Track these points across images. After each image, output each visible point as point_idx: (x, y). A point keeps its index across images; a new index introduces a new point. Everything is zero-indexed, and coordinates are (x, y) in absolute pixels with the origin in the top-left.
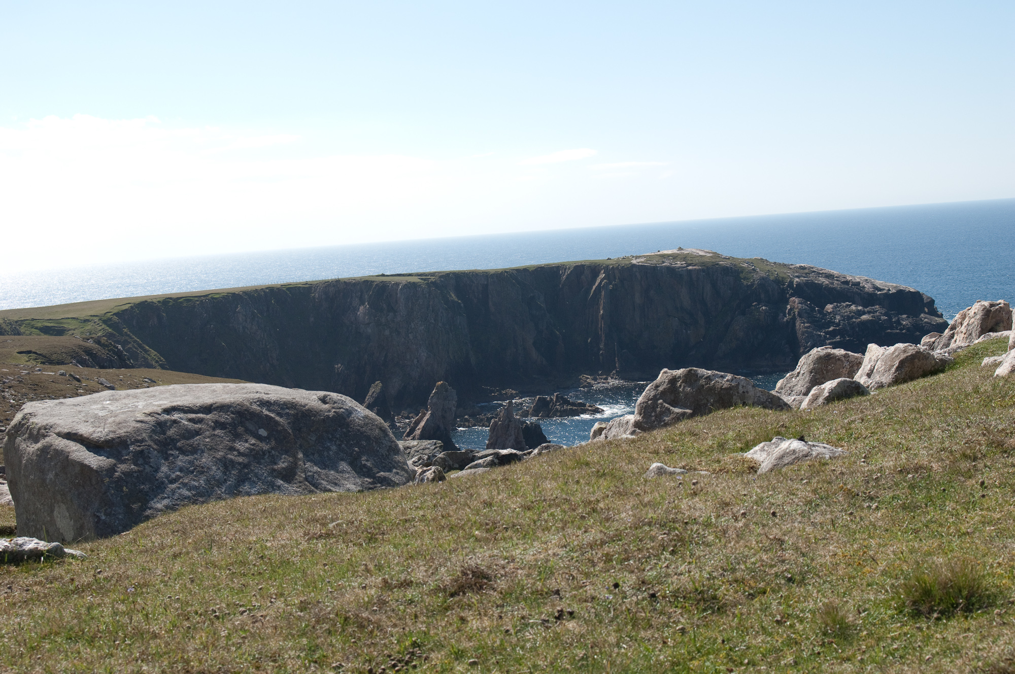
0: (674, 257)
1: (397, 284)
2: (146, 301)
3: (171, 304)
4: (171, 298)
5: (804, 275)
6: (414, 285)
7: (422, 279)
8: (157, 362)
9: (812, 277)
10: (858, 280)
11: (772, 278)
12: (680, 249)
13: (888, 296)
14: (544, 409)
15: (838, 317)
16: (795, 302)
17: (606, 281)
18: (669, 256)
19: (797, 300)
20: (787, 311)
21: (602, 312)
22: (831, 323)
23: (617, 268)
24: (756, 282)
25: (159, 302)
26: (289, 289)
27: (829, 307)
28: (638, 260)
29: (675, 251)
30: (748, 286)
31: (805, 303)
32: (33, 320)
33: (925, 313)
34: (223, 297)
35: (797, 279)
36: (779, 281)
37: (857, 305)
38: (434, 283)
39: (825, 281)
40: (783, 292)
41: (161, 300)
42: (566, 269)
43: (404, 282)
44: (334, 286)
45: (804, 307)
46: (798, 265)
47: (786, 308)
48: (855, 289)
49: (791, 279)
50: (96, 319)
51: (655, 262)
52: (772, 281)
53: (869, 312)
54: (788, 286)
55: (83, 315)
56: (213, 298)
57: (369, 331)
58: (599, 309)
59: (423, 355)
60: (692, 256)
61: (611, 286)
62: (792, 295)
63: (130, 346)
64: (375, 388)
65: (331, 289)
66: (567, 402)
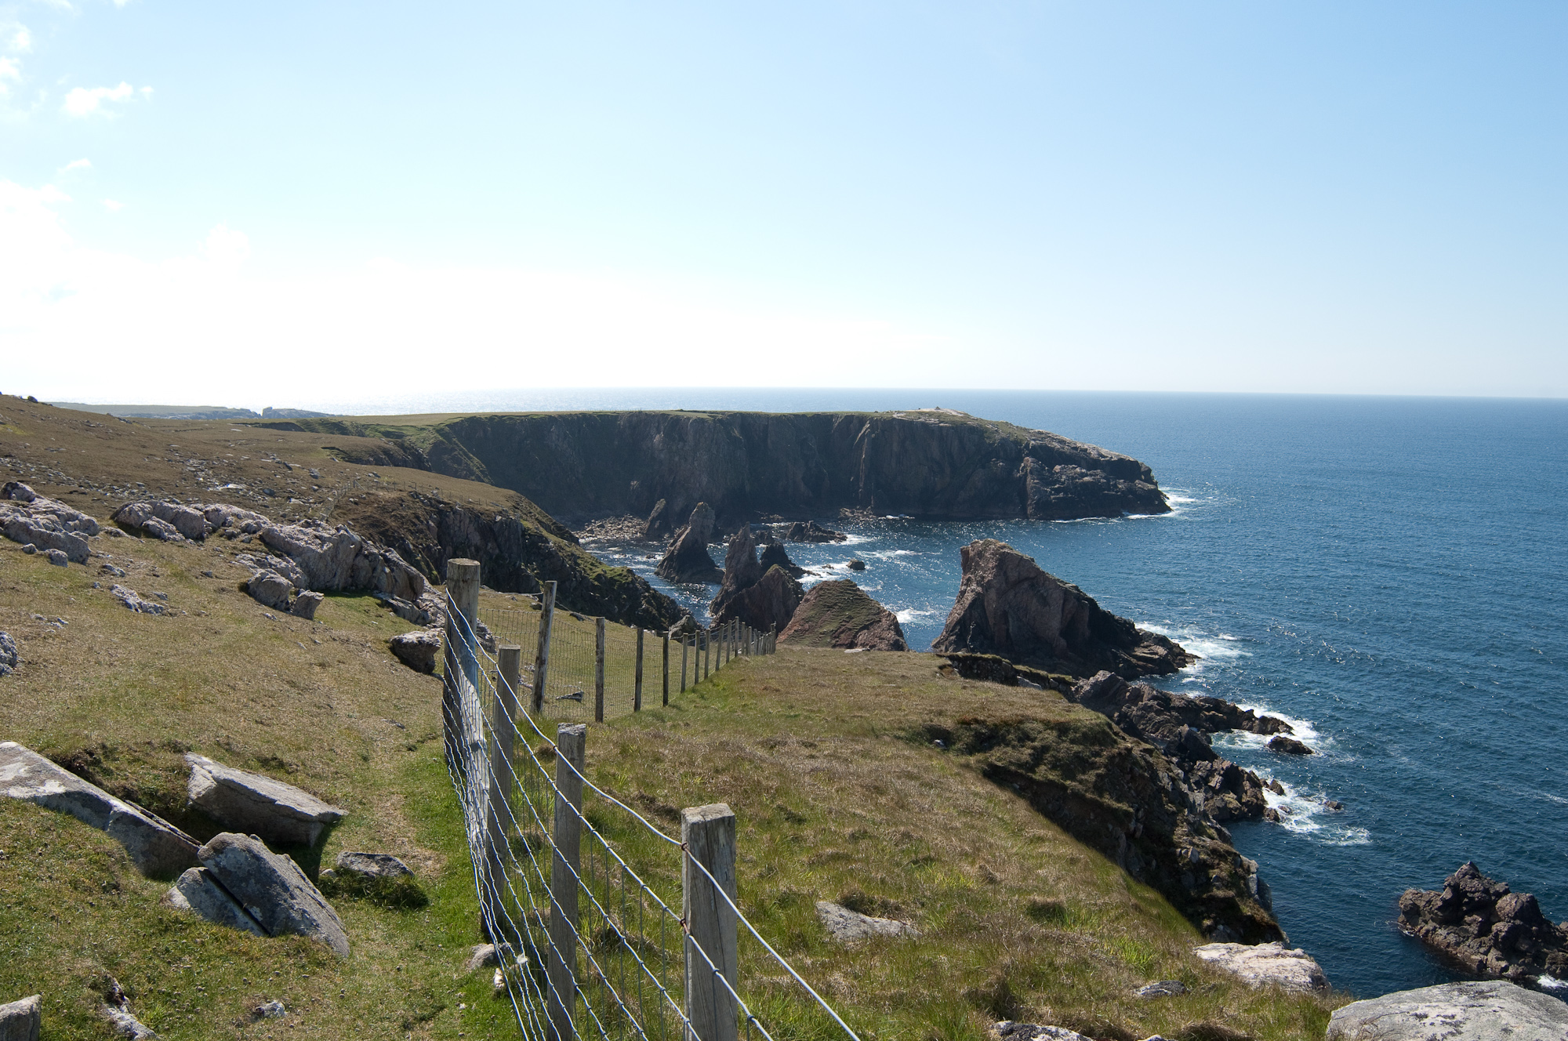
0: (930, 414)
1: (689, 419)
2: (475, 417)
3: (496, 421)
4: (497, 416)
5: (1040, 439)
6: (702, 421)
7: (711, 416)
8: (478, 468)
9: (1047, 442)
10: (1086, 447)
11: (1012, 439)
12: (938, 408)
13: (1110, 462)
14: (799, 534)
15: (1064, 477)
16: (1028, 461)
17: (869, 430)
18: (926, 413)
19: (1030, 459)
20: (1021, 468)
21: (864, 456)
22: (1057, 481)
23: (880, 420)
24: (997, 442)
25: (486, 418)
26: (599, 416)
27: (1058, 468)
28: (899, 415)
29: (933, 410)
30: (989, 444)
31: (1037, 463)
32: (378, 425)
33: (1141, 480)
34: (541, 418)
35: (1033, 442)
36: (1017, 442)
37: (1082, 467)
38: (720, 421)
39: (1057, 446)
40: (1020, 451)
41: (488, 416)
42: (838, 417)
43: (694, 418)
44: (637, 416)
45: (1036, 466)
46: (1036, 430)
47: (1020, 466)
48: (1082, 453)
49: (1028, 441)
50: (431, 428)
51: (913, 418)
52: (1011, 441)
53: (1091, 475)
54: (1025, 447)
55: (420, 424)
56: (532, 418)
57: (662, 456)
58: (862, 453)
59: (705, 480)
60: (946, 415)
61: (873, 435)
62: (1027, 455)
63: (456, 453)
64: (660, 505)
65: (635, 419)
66: (820, 530)
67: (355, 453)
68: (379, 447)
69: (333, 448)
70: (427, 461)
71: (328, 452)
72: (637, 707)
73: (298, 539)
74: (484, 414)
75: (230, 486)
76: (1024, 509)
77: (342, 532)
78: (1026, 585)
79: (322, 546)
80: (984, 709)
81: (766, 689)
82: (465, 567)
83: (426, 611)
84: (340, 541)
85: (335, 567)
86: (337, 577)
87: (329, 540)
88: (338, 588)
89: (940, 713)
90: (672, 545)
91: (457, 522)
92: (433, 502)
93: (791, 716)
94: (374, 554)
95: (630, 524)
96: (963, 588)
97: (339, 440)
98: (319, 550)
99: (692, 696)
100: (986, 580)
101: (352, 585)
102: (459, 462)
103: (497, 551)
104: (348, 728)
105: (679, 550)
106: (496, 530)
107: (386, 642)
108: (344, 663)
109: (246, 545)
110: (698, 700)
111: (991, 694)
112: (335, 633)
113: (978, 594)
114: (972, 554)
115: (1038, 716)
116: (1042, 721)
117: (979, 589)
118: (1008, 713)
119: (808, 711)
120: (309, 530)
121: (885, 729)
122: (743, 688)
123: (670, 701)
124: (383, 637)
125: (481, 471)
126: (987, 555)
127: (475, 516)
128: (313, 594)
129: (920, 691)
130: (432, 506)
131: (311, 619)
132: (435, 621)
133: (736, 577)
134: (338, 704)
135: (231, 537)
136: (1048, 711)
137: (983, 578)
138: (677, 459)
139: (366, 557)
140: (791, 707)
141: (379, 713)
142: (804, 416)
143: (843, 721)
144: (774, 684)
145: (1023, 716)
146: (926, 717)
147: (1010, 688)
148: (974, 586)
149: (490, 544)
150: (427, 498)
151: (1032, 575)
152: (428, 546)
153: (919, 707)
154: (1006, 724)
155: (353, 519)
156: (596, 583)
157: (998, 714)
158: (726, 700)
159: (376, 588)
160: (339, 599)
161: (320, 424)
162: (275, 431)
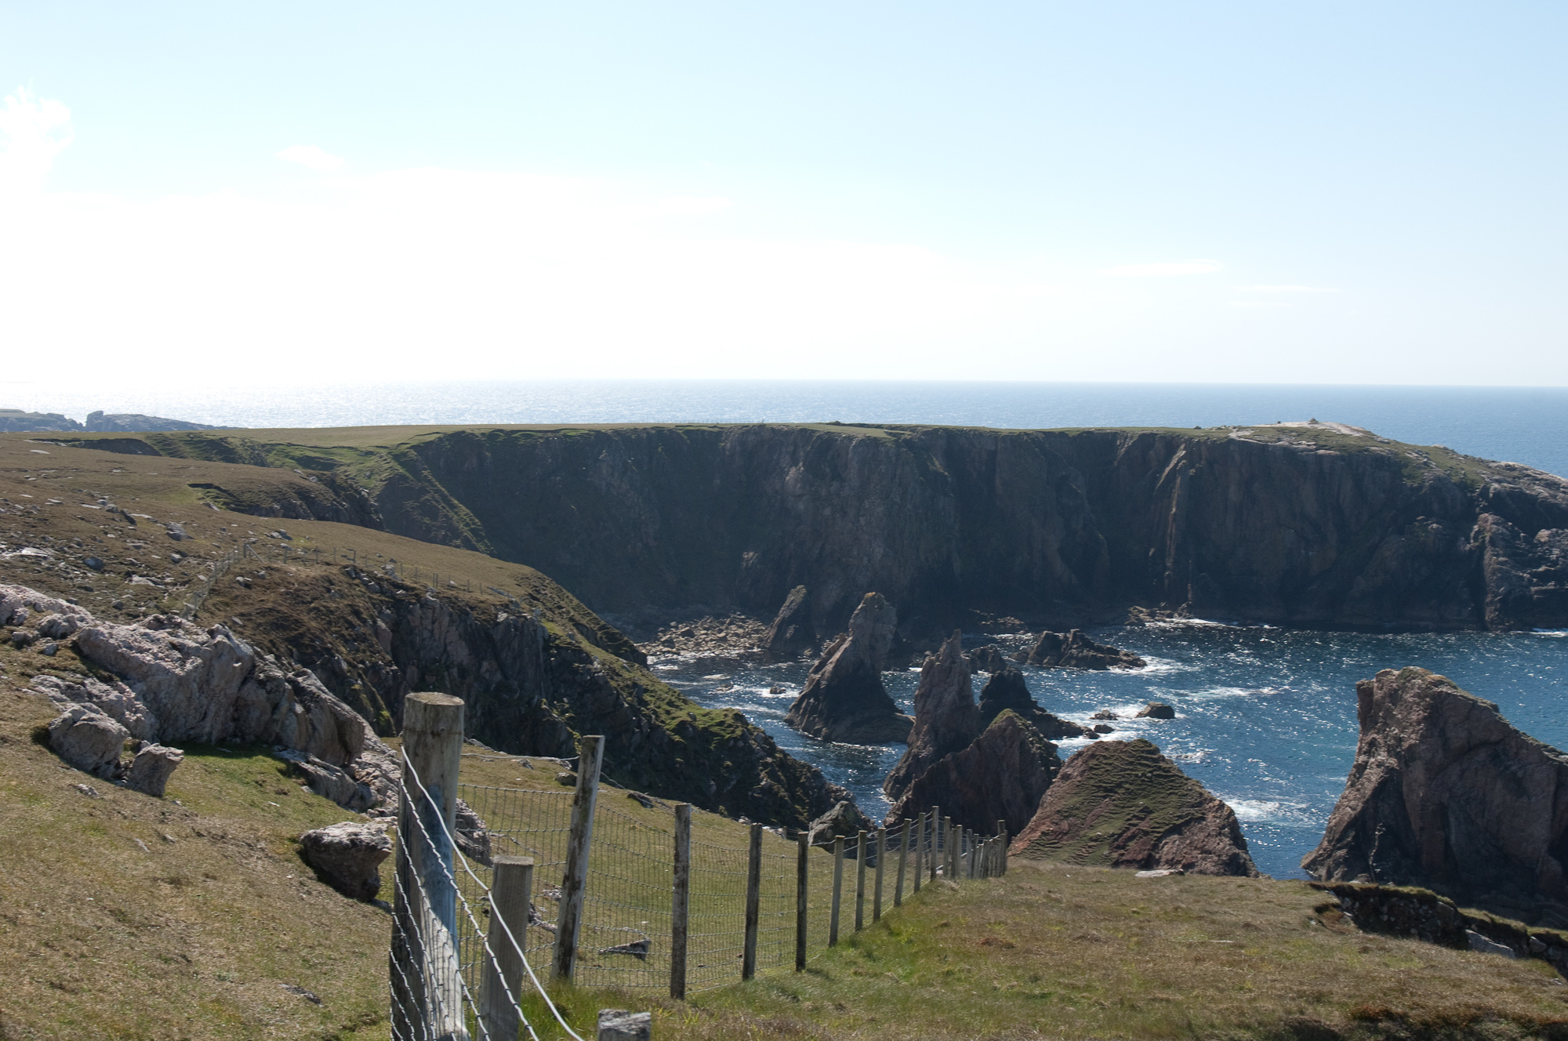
0: (1300, 433)
1: (850, 438)
2: (463, 432)
3: (500, 439)
4: (501, 431)
5: (1510, 480)
6: (875, 442)
7: (890, 434)
8: (467, 525)
9: (1523, 485)
11: (1454, 479)
12: (1314, 421)
14: (1052, 654)
15: (1556, 551)
16: (1487, 521)
17: (1184, 461)
18: (1291, 430)
19: (1488, 518)
20: (1472, 535)
21: (1174, 510)
22: (1543, 559)
23: (1205, 442)
24: (1427, 484)
25: (483, 434)
26: (687, 432)
27: (1544, 534)
28: (1240, 434)
29: (1305, 424)
30: (1412, 489)
31: (1503, 524)
32: (290, 445)
34: (582, 436)
35: (1496, 485)
36: (1466, 486)
38: (908, 443)
39: (1543, 492)
40: (1471, 503)
41: (487, 431)
42: (1126, 438)
43: (861, 437)
44: (756, 433)
45: (1502, 530)
46: (1503, 463)
47: (1471, 529)
49: (1487, 483)
50: (384, 452)
51: (1266, 438)
52: (1454, 483)
54: (1480, 495)
55: (365, 444)
56: (566, 436)
57: (801, 507)
58: (1171, 503)
59: (878, 551)
60: (1329, 434)
61: (1192, 471)
62: (1485, 510)
63: (428, 497)
64: (796, 595)
65: (751, 438)
66: (1091, 646)
67: (248, 495)
68: (291, 485)
69: (209, 486)
70: (376, 512)
71: (199, 492)
72: (748, 971)
73: (141, 650)
74: (479, 427)
75: (26, 552)
76: (1479, 612)
77: (219, 638)
78: (1482, 755)
79: (183, 662)
80: (1402, 991)
81: (987, 942)
82: (437, 709)
83: (367, 785)
84: (216, 654)
85: (205, 702)
86: (209, 719)
87: (196, 652)
88: (209, 740)
89: (1319, 998)
90: (817, 670)
91: (427, 623)
92: (385, 585)
93: (1035, 996)
94: (275, 679)
95: (740, 631)
96: (1362, 758)
97: (219, 472)
98: (177, 671)
99: (851, 952)
100: (1405, 745)
101: (235, 736)
102: (433, 513)
103: (499, 676)
104: (217, 1000)
105: (831, 679)
106: (497, 637)
107: (293, 840)
108: (214, 878)
109: (51, 660)
110: (861, 960)
111: (1417, 964)
112: (202, 823)
113: (1390, 770)
114: (1378, 694)
115: (1509, 1009)
116: (1518, 1020)
117: (1393, 762)
118: (1449, 1001)
119: (1066, 986)
120: (162, 634)
121: (1213, 1026)
122: (945, 940)
123: (809, 960)
124: (287, 831)
125: (472, 530)
126: (1408, 697)
127: (461, 612)
128: (163, 750)
129: (1281, 954)
130: (382, 592)
131: (158, 795)
132: (382, 803)
133: (934, 730)
134: (201, 954)
135: (22, 643)
136: (1529, 999)
137: (1400, 740)
138: (827, 512)
139: (262, 684)
140: (1035, 979)
141: (274, 974)
142: (1062, 435)
143: (1133, 1007)
144: (1002, 933)
145: (1480, 1008)
146: (1292, 1006)
147: (1454, 953)
148: (1382, 756)
149: (485, 665)
150: (373, 577)
151: (1494, 737)
152: (374, 665)
153: (1278, 985)
154: (1446, 1021)
155: (242, 615)
156: (677, 738)
157: (1431, 1003)
158: (912, 962)
159: (279, 740)
160: (211, 760)
161: (188, 443)
162: (108, 455)
